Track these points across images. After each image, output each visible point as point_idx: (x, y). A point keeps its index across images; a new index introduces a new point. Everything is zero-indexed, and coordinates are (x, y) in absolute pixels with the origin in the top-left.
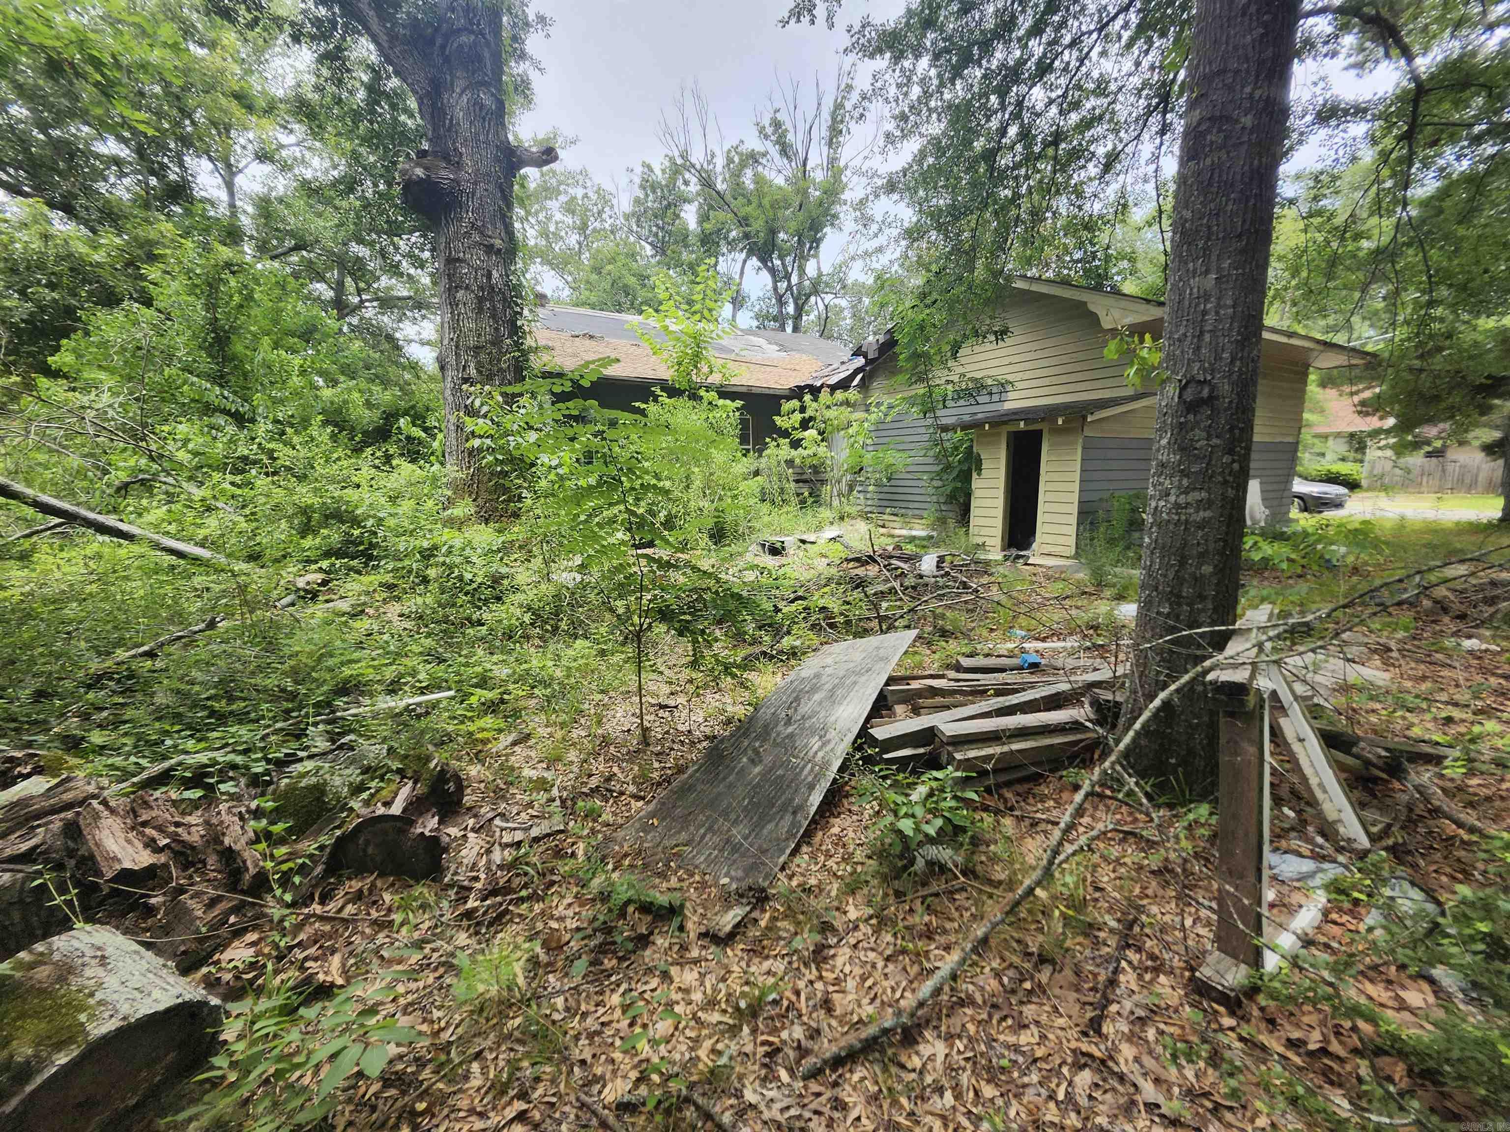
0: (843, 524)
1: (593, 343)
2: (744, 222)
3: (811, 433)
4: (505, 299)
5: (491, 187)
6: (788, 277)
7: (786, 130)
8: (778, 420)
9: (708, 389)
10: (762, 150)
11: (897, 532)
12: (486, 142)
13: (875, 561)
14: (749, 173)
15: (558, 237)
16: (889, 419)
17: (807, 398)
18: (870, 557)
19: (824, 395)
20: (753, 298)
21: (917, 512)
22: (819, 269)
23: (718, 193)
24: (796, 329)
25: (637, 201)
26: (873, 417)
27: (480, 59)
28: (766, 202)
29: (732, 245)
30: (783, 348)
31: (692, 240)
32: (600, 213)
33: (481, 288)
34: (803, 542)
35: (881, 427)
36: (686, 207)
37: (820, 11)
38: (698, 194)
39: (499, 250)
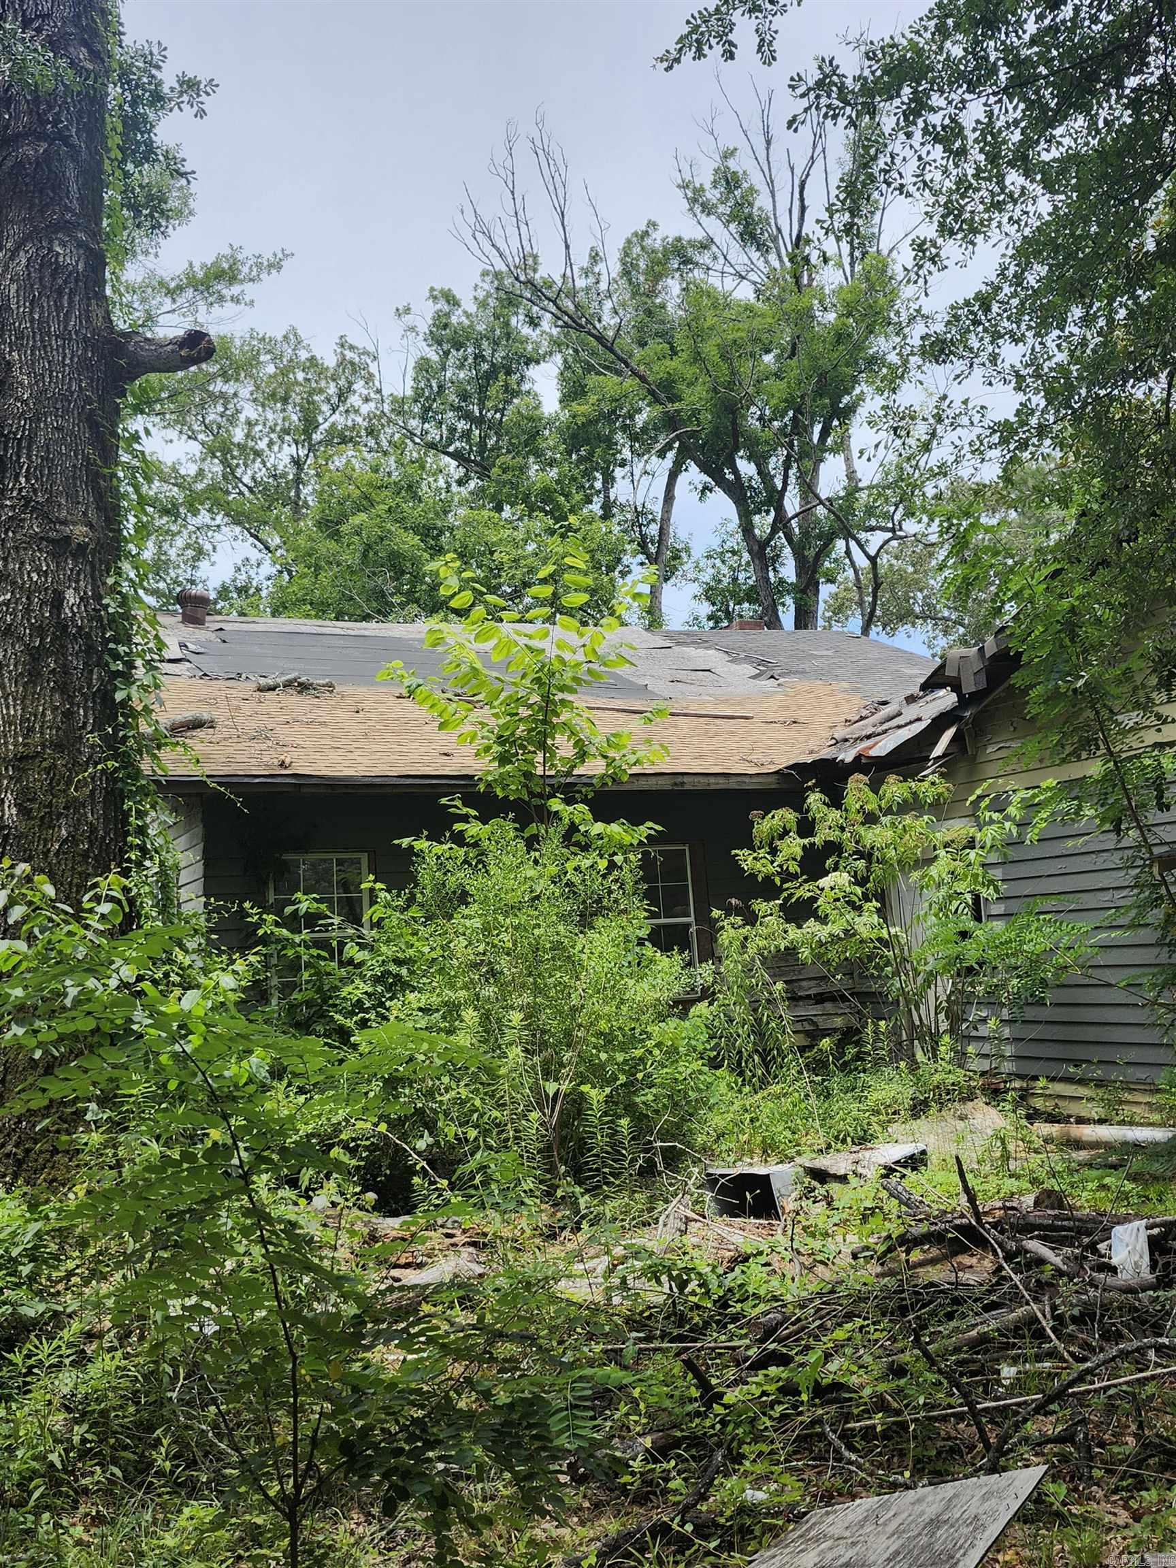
0: (921, 1124)
1: (306, 700)
2: (663, 391)
3: (835, 881)
4: (89, 649)
5: (69, 423)
6: (775, 499)
7: (752, 190)
8: (747, 860)
9: (570, 792)
10: (699, 235)
11: (1089, 1132)
12: (64, 336)
13: (983, 1243)
14: (673, 287)
15: (251, 453)
16: (1031, 835)
17: (815, 799)
18: (966, 1230)
19: (856, 788)
20: (698, 551)
21: (1141, 1074)
22: (851, 475)
23: (600, 339)
24: (804, 618)
25: (423, 366)
26: (988, 835)
27: (57, 184)
28: (710, 349)
29: (642, 440)
30: (766, 669)
31: (550, 440)
32: (342, 395)
33: (39, 630)
34: (821, 1176)
35: (1012, 853)
36: (533, 372)
37: (744, 28)
38: (557, 344)
39: (82, 548)
